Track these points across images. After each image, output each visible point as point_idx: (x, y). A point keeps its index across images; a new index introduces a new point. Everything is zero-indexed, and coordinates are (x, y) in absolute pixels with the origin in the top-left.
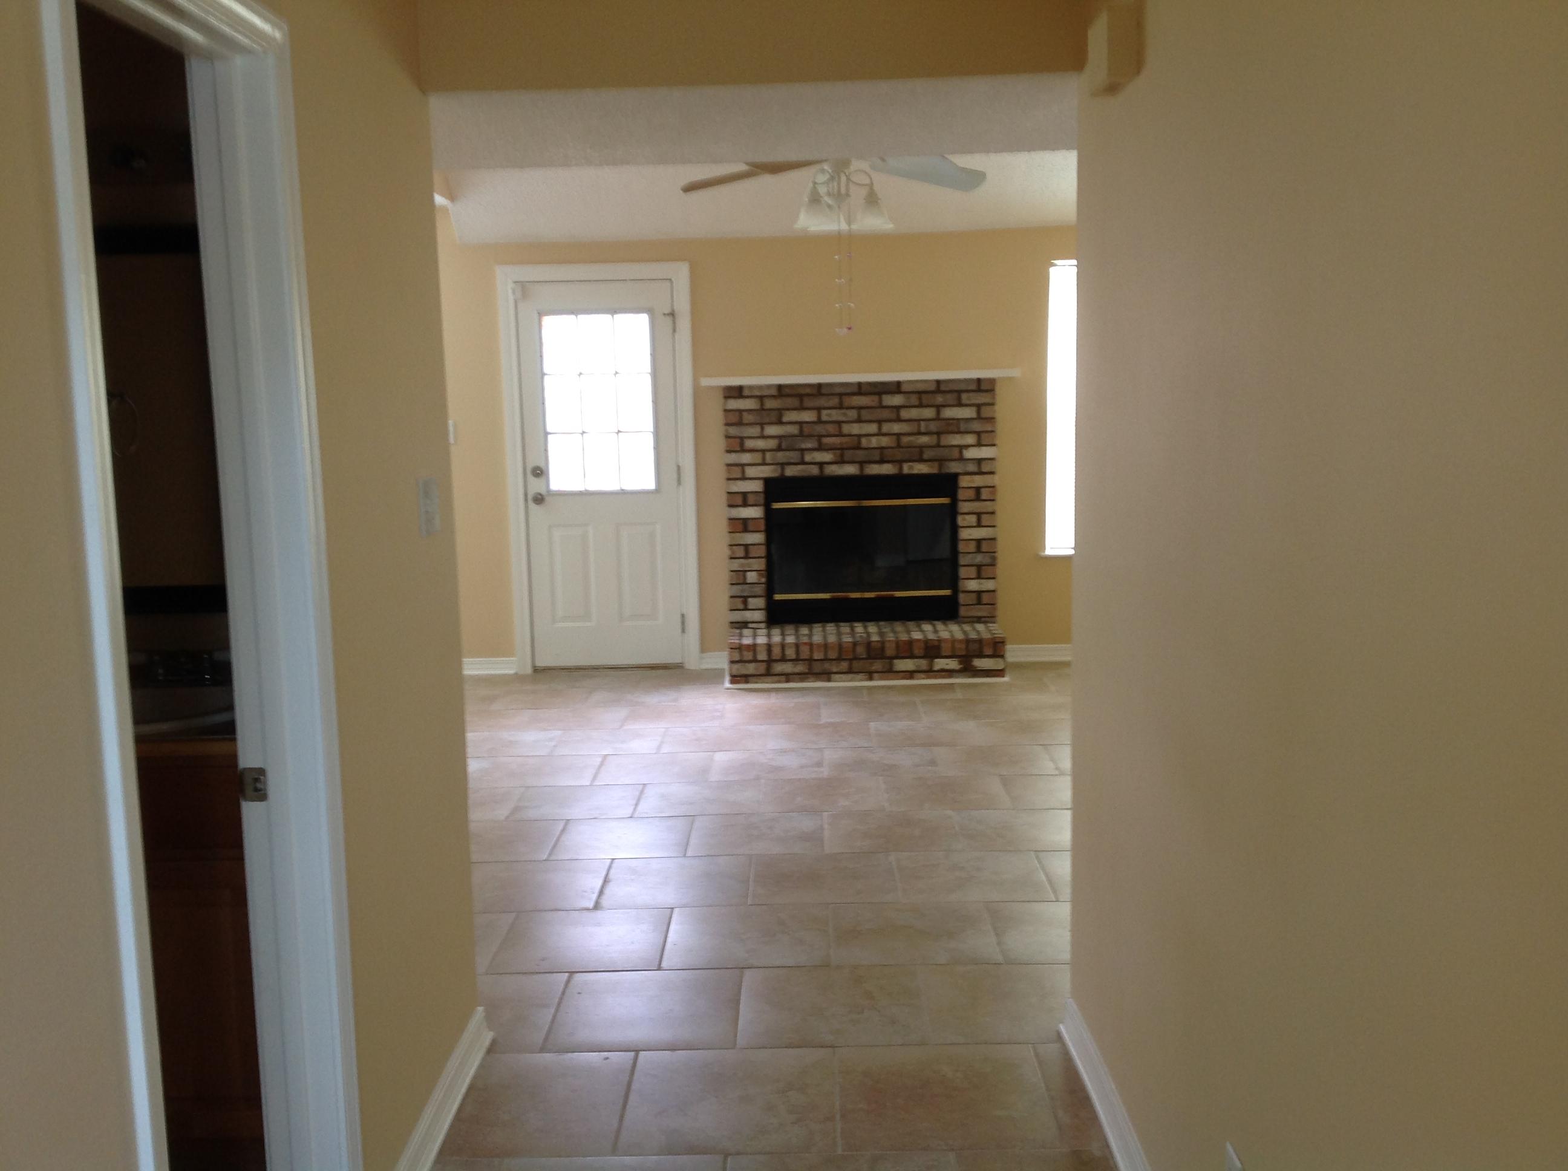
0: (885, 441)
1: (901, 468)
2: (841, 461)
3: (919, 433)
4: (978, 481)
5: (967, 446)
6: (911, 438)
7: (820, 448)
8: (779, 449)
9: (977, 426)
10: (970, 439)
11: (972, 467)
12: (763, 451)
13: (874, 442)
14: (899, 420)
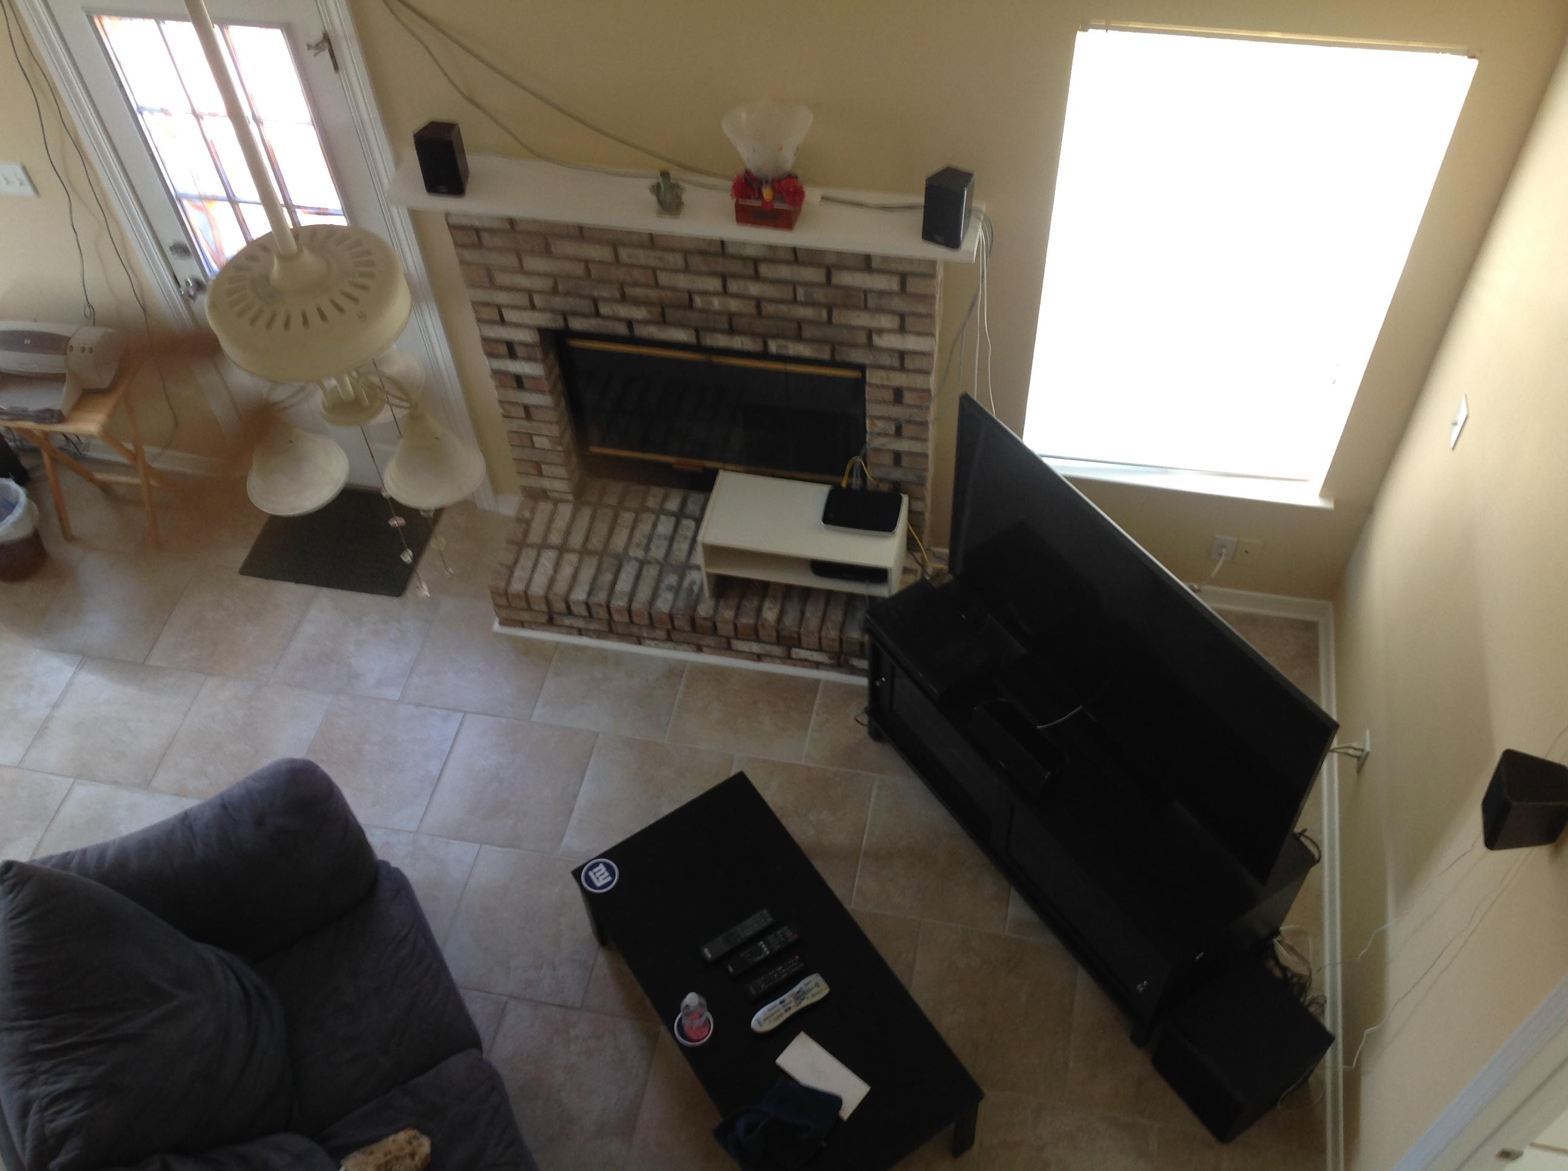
0: (734, 305)
2: (663, 321)
3: (795, 301)
4: (899, 379)
5: (880, 331)
6: (783, 308)
7: (624, 299)
8: (554, 291)
9: (898, 304)
10: (886, 321)
11: (886, 360)
12: (530, 293)
13: (716, 303)
14: (756, 277)
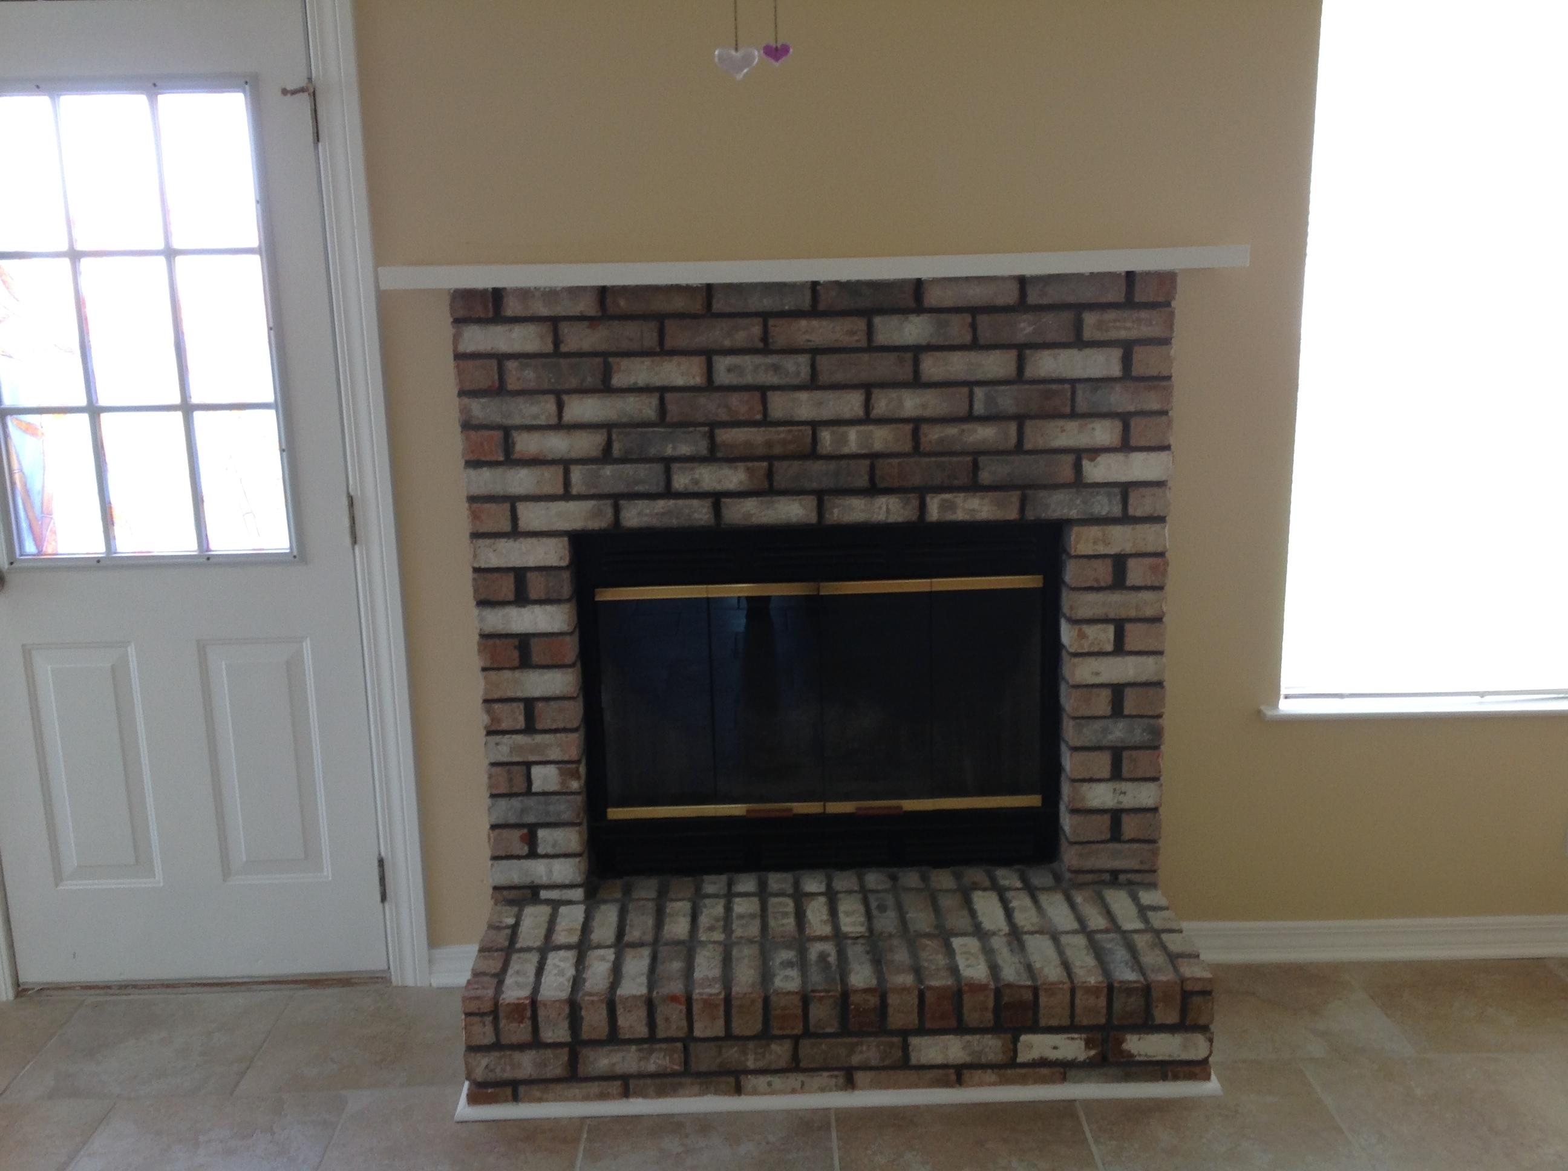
0: (881, 438)
1: (923, 507)
2: (769, 490)
3: (970, 417)
4: (1121, 539)
5: (1095, 452)
6: (952, 431)
7: (713, 456)
8: (606, 456)
9: (1120, 399)
10: (1103, 433)
11: (1103, 505)
12: (566, 464)
13: (854, 440)
14: (917, 382)
